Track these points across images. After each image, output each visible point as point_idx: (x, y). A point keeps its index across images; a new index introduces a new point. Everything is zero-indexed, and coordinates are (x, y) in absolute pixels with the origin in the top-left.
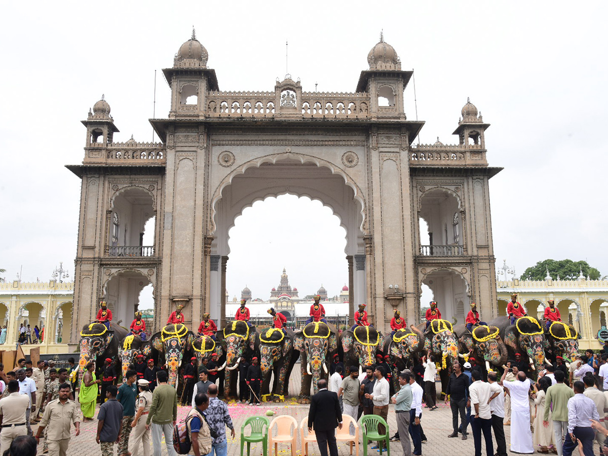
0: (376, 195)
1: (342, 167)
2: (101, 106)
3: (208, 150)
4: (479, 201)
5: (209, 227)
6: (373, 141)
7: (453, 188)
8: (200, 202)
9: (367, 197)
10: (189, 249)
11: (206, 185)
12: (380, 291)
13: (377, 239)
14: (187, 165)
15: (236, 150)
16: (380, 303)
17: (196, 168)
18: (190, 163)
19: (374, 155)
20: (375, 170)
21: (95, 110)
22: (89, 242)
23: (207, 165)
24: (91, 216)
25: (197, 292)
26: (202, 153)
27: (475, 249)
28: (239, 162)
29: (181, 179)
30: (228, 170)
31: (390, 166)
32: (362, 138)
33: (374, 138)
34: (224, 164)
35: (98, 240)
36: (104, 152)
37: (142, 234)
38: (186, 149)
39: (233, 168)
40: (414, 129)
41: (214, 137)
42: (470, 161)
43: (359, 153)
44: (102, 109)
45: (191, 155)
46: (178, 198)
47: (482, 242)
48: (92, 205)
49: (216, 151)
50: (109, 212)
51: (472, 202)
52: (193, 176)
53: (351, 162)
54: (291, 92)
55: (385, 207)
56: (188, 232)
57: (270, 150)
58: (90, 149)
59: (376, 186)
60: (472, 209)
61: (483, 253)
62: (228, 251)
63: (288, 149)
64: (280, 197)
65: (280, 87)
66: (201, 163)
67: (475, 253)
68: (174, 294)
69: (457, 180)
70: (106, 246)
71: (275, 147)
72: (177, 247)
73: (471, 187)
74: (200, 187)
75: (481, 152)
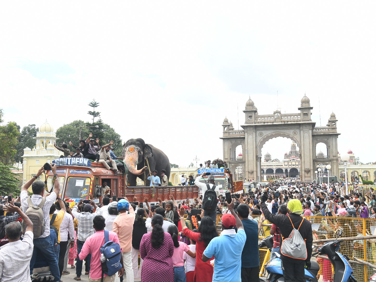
0: (302, 143)
1: (293, 135)
2: (226, 120)
3: (256, 132)
4: (334, 143)
5: (257, 153)
6: (301, 128)
7: (326, 139)
8: (254, 146)
9: (300, 143)
10: (252, 159)
11: (256, 142)
12: (303, 169)
13: (302, 155)
14: (250, 137)
15: (263, 132)
16: (303, 172)
17: (253, 137)
18: (251, 136)
19: (302, 132)
20: (302, 136)
21: (225, 121)
22: (226, 157)
23: (256, 136)
24: (226, 150)
25: (255, 170)
26: (254, 133)
27: (332, 157)
28: (264, 135)
29: (249, 141)
30: (262, 137)
31: (306, 135)
32: (299, 127)
33: (302, 127)
34: (260, 136)
35: (228, 157)
36: (228, 133)
37: (235, 151)
38: (250, 132)
39: (263, 137)
40: (314, 124)
41: (257, 128)
42: (331, 132)
43: (298, 131)
44: (226, 121)
45: (252, 134)
46: (249, 145)
47: (334, 155)
48: (226, 148)
49: (258, 132)
50: (230, 149)
51: (332, 143)
52: (252, 139)
53: (296, 133)
54: (278, 114)
55: (305, 146)
56: (252, 154)
57: (272, 131)
58: (225, 133)
59: (302, 140)
60: (332, 145)
61: (335, 158)
62: (261, 155)
63: (278, 131)
64: (277, 138)
65: (275, 113)
66: (254, 136)
67: (332, 158)
68: (249, 170)
69: (328, 137)
70: (230, 158)
71: (274, 130)
72: (249, 158)
73: (331, 139)
74: (254, 143)
75: (335, 128)
